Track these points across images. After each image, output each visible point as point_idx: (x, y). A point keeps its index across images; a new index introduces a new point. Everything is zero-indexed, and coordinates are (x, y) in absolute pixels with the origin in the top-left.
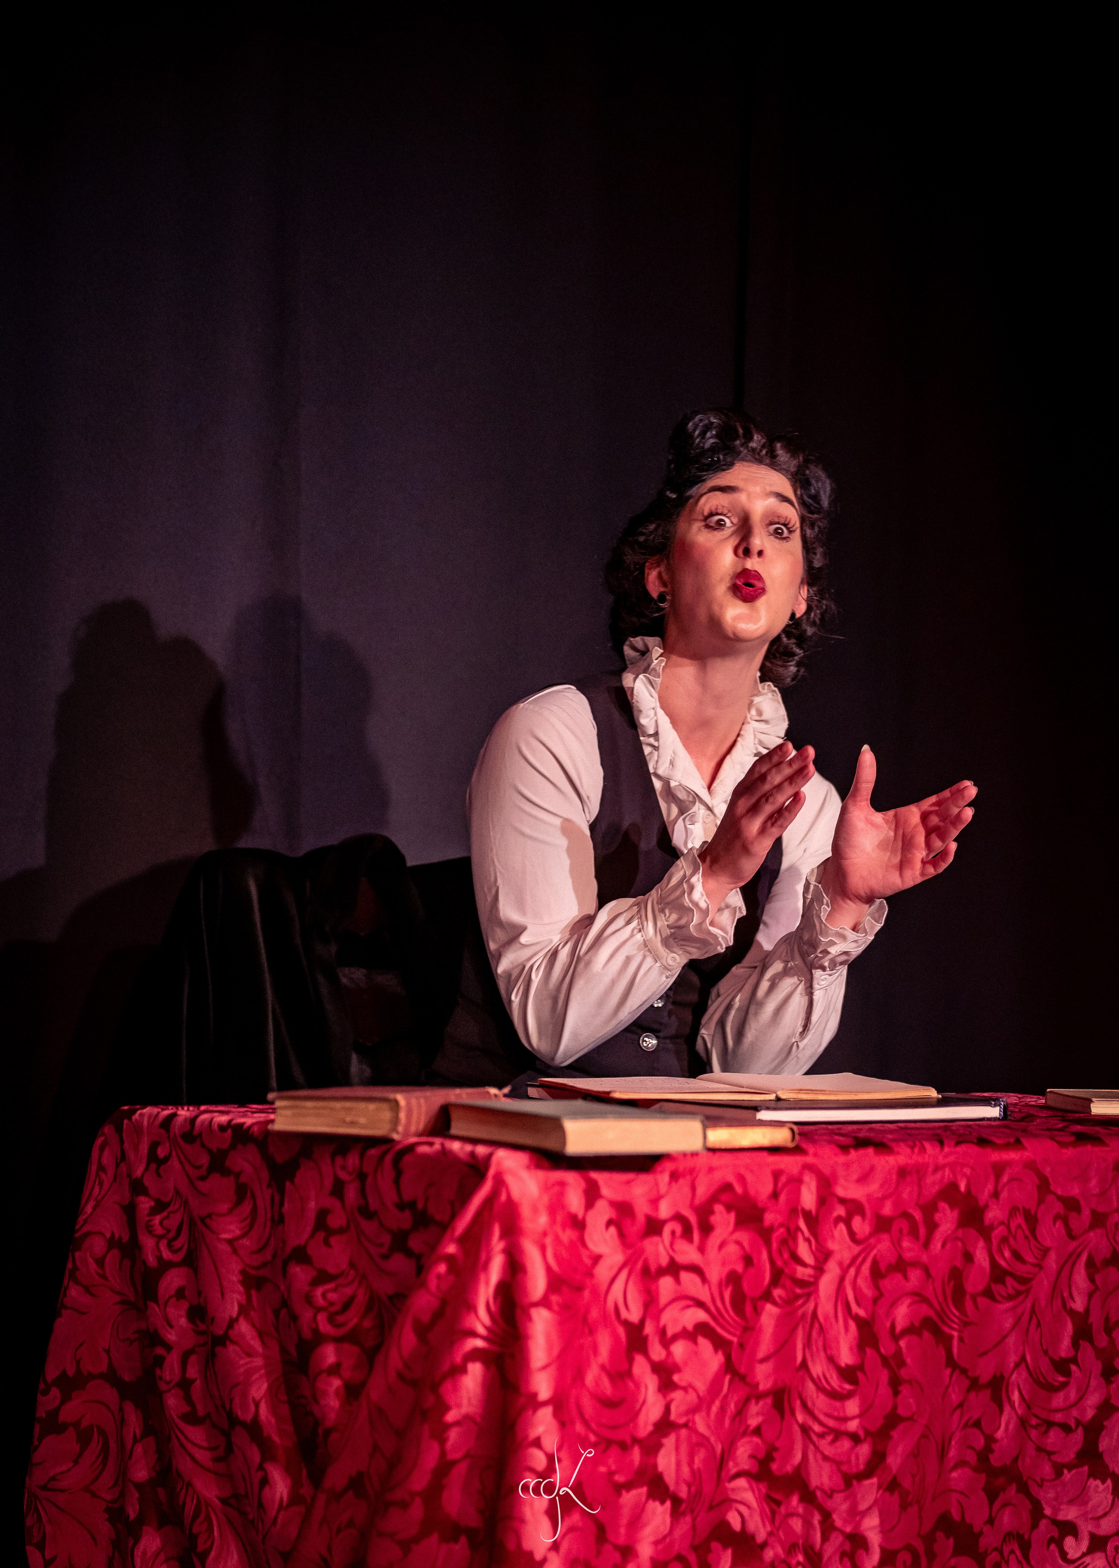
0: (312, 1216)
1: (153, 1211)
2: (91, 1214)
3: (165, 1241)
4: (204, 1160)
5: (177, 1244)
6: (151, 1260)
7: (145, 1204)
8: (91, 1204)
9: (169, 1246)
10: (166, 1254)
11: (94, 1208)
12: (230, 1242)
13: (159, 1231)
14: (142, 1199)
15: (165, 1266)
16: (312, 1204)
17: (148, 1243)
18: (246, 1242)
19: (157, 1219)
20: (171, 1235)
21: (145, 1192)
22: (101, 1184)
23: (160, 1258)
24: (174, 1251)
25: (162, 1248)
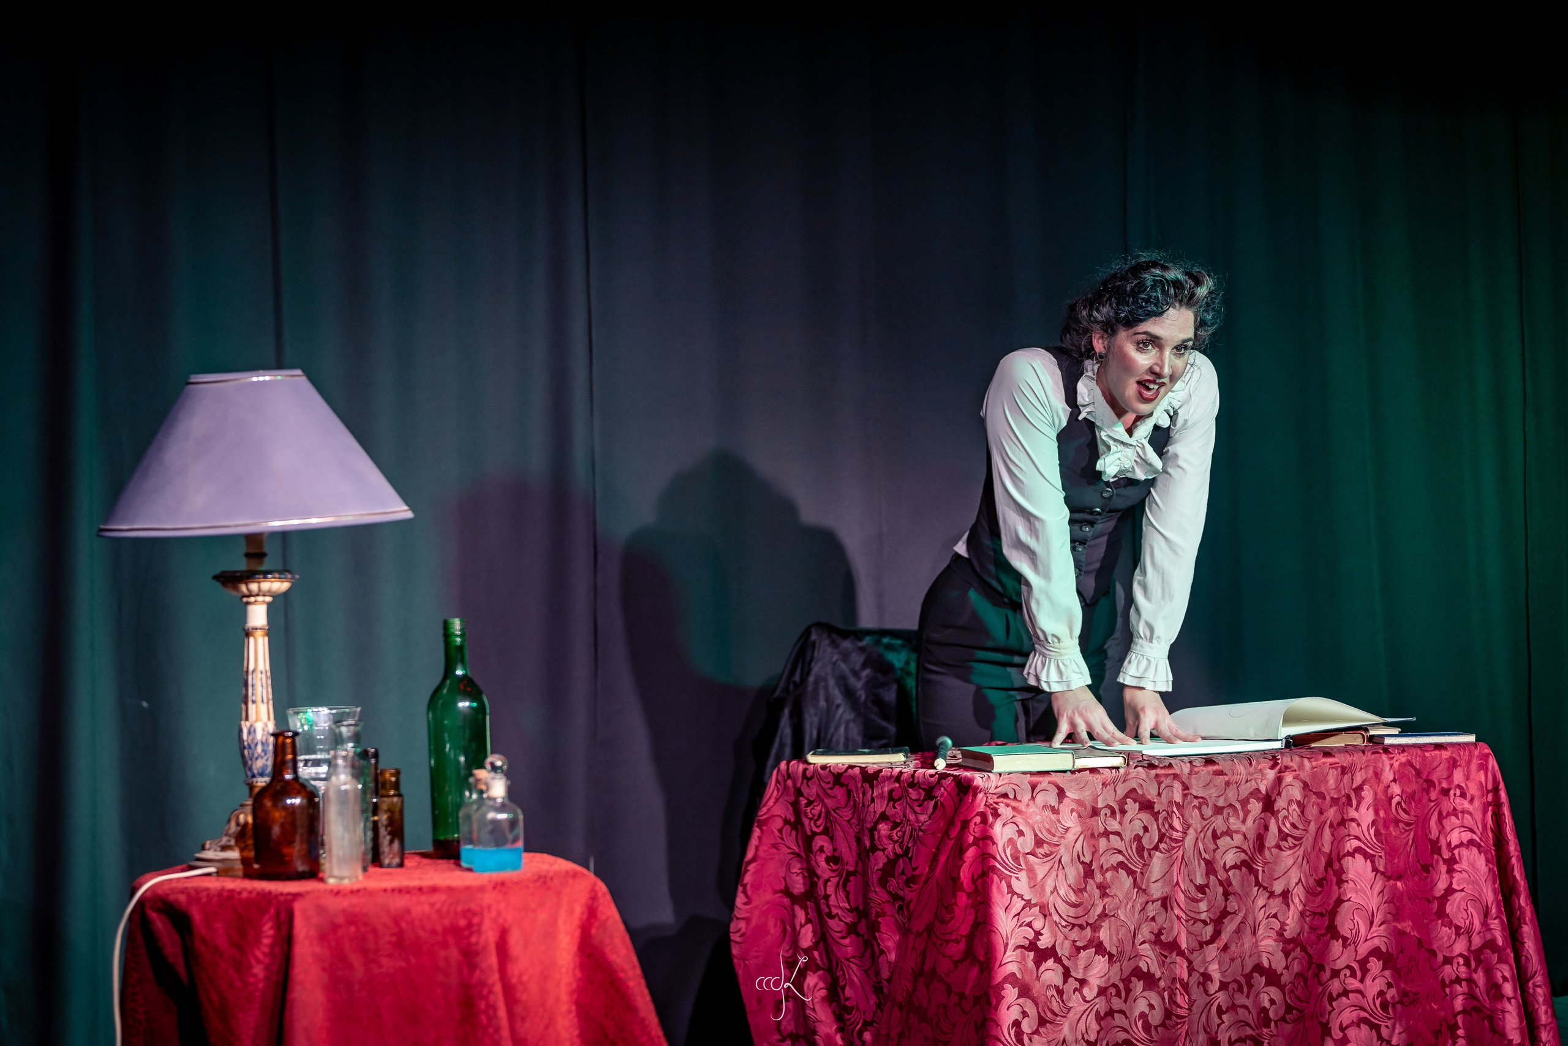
1: (807, 805)
2: (773, 806)
3: (813, 821)
5: (819, 823)
6: (807, 831)
7: (804, 801)
8: (772, 800)
9: (815, 824)
10: (815, 829)
11: (775, 803)
13: (810, 816)
14: (801, 798)
15: (814, 834)
17: (806, 822)
19: (808, 809)
20: (815, 818)
21: (802, 795)
22: (778, 790)
23: (811, 830)
24: (818, 827)
25: (812, 824)
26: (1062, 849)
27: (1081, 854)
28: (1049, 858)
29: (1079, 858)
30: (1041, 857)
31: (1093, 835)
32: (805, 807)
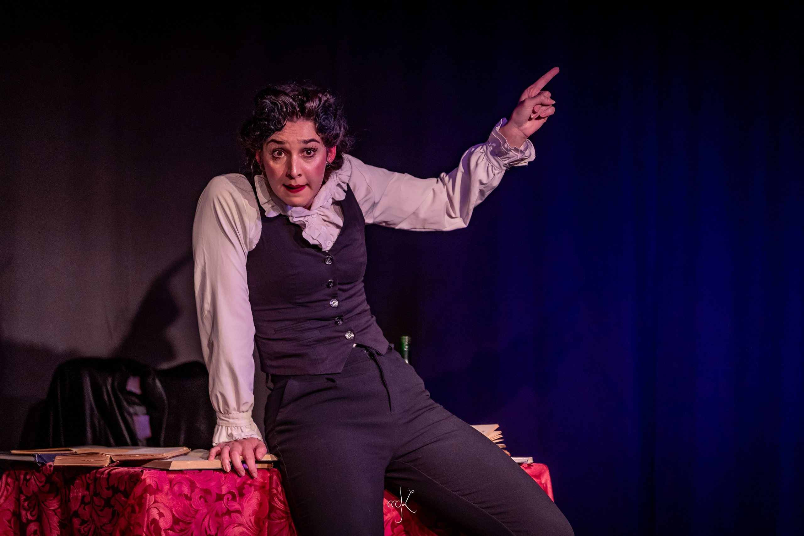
0: (80, 498)
1: (25, 500)
2: (4, 503)
3: (29, 512)
4: (44, 479)
5: (34, 513)
6: (24, 520)
7: (23, 498)
9: (31, 514)
10: (30, 517)
12: (54, 510)
13: (27, 508)
14: (22, 495)
15: (29, 522)
16: (80, 494)
17: (23, 513)
18: (59, 510)
19: (26, 504)
20: (31, 510)
21: (23, 493)
22: (8, 491)
23: (27, 519)
24: (32, 516)
25: (28, 515)
26: (193, 526)
27: (208, 529)
28: (183, 533)
29: (206, 532)
30: (178, 531)
31: (217, 515)
32: (23, 502)
